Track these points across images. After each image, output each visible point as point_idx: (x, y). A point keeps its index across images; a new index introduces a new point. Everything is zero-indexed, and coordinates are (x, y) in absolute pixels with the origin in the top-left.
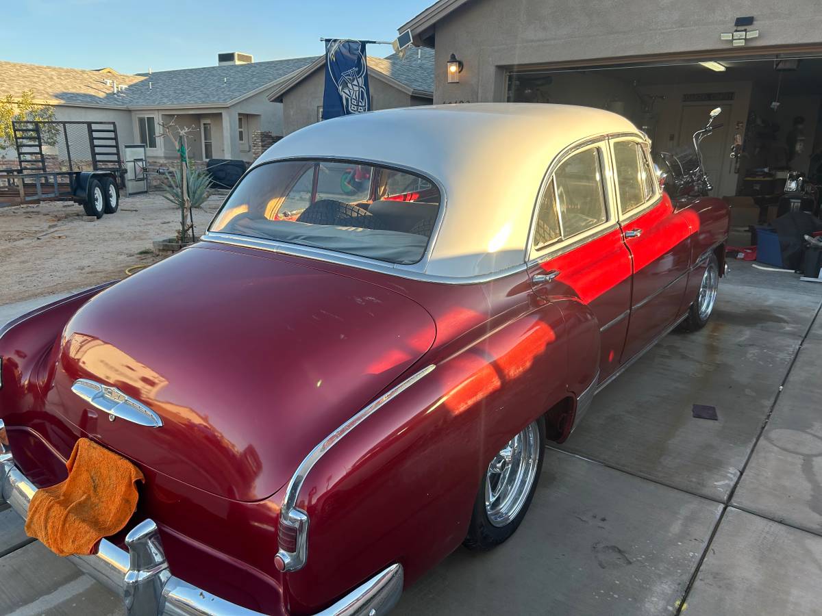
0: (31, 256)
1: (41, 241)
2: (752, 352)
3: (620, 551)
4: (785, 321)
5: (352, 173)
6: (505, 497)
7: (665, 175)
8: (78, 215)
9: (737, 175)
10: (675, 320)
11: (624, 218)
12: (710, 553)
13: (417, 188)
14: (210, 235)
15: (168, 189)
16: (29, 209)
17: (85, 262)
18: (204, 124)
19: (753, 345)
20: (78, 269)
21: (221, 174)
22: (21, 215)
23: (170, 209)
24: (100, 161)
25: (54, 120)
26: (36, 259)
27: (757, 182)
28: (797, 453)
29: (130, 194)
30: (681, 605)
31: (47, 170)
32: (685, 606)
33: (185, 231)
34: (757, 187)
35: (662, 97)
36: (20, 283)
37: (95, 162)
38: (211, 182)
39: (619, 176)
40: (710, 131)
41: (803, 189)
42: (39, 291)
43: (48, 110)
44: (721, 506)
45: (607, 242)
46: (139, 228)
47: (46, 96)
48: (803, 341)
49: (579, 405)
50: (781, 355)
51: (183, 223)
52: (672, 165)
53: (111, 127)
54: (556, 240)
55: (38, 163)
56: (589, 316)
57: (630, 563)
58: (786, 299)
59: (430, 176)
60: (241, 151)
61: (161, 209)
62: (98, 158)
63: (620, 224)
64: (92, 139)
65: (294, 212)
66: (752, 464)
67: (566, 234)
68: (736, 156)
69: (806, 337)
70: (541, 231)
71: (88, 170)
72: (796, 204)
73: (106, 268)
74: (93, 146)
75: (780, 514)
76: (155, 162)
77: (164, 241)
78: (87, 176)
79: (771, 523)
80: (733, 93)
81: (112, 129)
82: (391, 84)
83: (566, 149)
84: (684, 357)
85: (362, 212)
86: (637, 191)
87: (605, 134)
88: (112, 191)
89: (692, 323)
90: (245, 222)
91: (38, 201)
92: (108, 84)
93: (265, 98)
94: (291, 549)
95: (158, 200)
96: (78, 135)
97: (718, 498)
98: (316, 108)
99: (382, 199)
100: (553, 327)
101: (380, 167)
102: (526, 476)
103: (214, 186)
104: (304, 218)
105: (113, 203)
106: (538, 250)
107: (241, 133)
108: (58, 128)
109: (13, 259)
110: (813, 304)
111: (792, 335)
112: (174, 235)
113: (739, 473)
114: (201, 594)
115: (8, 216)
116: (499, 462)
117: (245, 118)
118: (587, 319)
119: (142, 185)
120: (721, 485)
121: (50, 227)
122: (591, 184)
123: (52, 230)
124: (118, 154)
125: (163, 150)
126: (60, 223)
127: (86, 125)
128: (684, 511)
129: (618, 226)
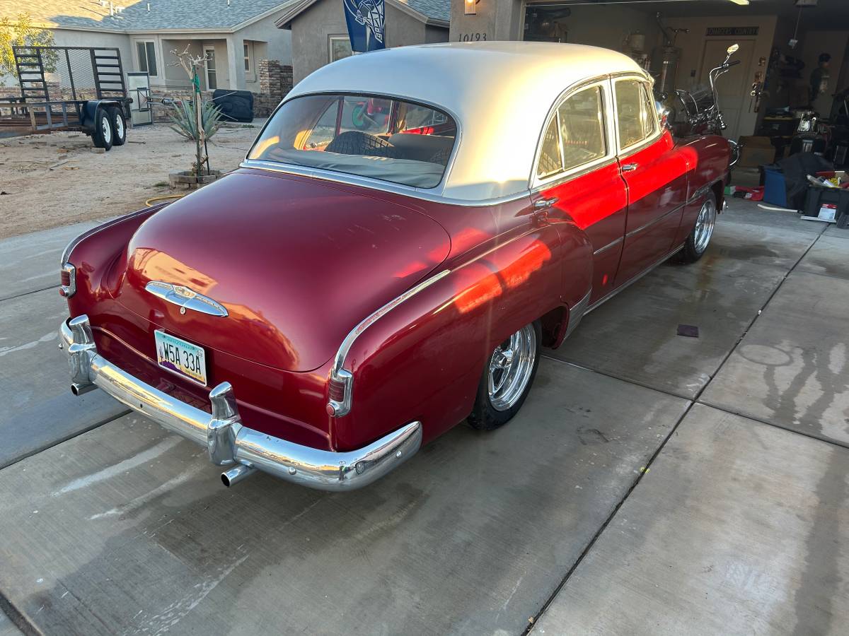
0: (49, 186)
1: (54, 171)
2: (741, 282)
3: (599, 433)
4: (775, 255)
5: (364, 106)
6: (506, 389)
7: (667, 113)
8: (86, 147)
9: (756, 115)
10: (670, 250)
11: (623, 153)
12: (674, 434)
13: (431, 123)
14: (250, 162)
15: (176, 120)
16: (34, 140)
17: (104, 194)
18: (207, 51)
19: (742, 276)
20: (99, 200)
21: (229, 106)
22: (26, 146)
23: (179, 141)
24: (104, 90)
25: (53, 45)
26: (53, 190)
27: (777, 122)
28: (762, 364)
29: (135, 126)
30: (645, 470)
31: (50, 98)
32: (648, 470)
33: (200, 164)
34: (776, 127)
35: (685, 31)
36: (43, 212)
37: (99, 90)
38: (219, 114)
39: (619, 114)
40: (726, 68)
41: (815, 129)
42: (64, 220)
43: (46, 34)
44: (689, 403)
45: (606, 173)
46: (150, 160)
47: (40, 18)
48: (788, 273)
49: (572, 315)
50: (766, 285)
51: (198, 156)
52: (687, 103)
53: (114, 54)
54: (557, 171)
55: (39, 91)
56: (585, 241)
57: (607, 441)
58: (782, 236)
59: (448, 110)
60: (247, 82)
61: (169, 142)
62: (102, 86)
63: (618, 159)
64: (95, 66)
65: (321, 144)
66: (721, 371)
67: (567, 165)
68: (757, 94)
69: (792, 269)
70: (545, 163)
71: (92, 99)
72: (808, 145)
73: (126, 199)
74: (96, 74)
75: (738, 408)
76: (159, 92)
77: (180, 174)
78: (94, 106)
79: (728, 414)
80: (757, 28)
81: (116, 55)
82: (405, 12)
83: (568, 89)
84: (677, 286)
85: (385, 143)
86: (637, 128)
87: (607, 73)
88: (119, 121)
89: (688, 255)
90: (278, 151)
91: (48, 131)
92: (104, 5)
93: (272, 25)
94: (340, 399)
95: (166, 132)
96: (81, 61)
97: (688, 397)
98: (327, 36)
99: (401, 132)
100: (550, 246)
101: (398, 101)
102: (524, 371)
103: (222, 119)
104: (331, 148)
105: (121, 134)
106: (541, 179)
107: (247, 61)
108: (57, 53)
109: (31, 189)
110: (807, 241)
111: (781, 267)
112: (189, 168)
113: (709, 378)
114: (268, 438)
115: (15, 146)
116: (501, 360)
117: (250, 45)
118: (583, 244)
119: (146, 116)
120: (691, 387)
121: (60, 158)
122: (592, 120)
123: (63, 161)
124: (122, 82)
125: (164, 78)
126: (69, 155)
127: (89, 51)
128: (657, 406)
129: (616, 160)
